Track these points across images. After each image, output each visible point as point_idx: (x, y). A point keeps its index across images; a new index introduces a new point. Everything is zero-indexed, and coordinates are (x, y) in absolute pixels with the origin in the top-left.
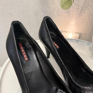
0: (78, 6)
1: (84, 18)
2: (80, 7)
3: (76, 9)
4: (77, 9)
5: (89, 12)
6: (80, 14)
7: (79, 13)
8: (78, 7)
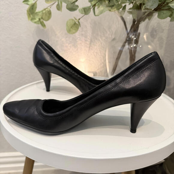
1: (96, 51)
5: (100, 44)
6: (89, 47)
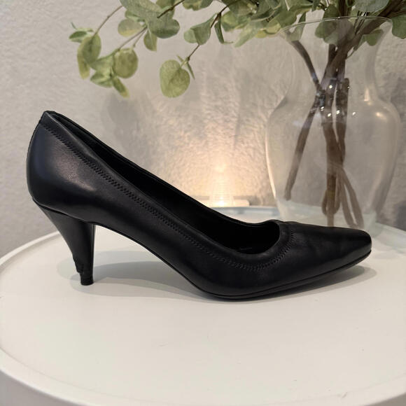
0: (227, 114)
2: (233, 117)
3: (221, 122)
4: (226, 121)
7: (233, 134)
8: (226, 117)
